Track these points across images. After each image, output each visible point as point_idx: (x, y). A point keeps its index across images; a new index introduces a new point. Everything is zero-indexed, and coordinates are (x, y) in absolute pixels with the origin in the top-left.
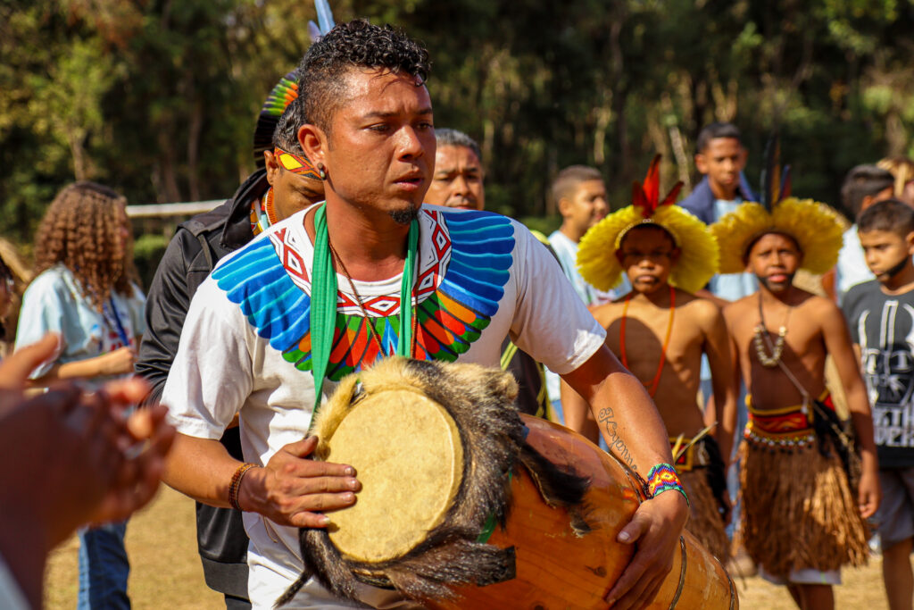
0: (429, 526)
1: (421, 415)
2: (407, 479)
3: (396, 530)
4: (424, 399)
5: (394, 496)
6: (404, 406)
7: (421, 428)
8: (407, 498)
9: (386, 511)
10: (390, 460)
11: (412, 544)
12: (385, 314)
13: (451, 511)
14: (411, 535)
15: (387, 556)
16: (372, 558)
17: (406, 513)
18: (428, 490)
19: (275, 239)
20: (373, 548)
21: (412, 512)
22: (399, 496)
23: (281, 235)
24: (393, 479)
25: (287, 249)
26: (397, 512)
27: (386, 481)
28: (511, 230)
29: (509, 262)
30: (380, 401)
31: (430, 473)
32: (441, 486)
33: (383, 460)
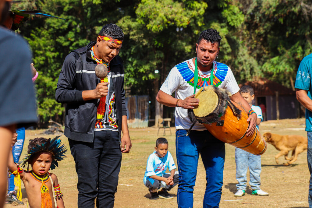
0: (210, 112)
1: (213, 95)
2: (208, 105)
3: (205, 112)
4: (214, 92)
5: (205, 107)
6: (211, 93)
7: (212, 97)
8: (208, 108)
9: (204, 109)
10: (206, 101)
11: (207, 115)
12: (205, 78)
13: (214, 111)
14: (207, 113)
15: (202, 116)
16: (200, 116)
17: (207, 110)
18: (211, 107)
19: (187, 63)
20: (200, 115)
21: (208, 110)
22: (206, 107)
23: (188, 62)
24: (206, 104)
25: (189, 65)
26: (205, 110)
27: (205, 105)
28: (228, 68)
29: (227, 73)
30: (207, 92)
31: (212, 104)
32: (214, 107)
33: (205, 101)
